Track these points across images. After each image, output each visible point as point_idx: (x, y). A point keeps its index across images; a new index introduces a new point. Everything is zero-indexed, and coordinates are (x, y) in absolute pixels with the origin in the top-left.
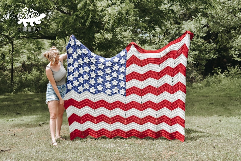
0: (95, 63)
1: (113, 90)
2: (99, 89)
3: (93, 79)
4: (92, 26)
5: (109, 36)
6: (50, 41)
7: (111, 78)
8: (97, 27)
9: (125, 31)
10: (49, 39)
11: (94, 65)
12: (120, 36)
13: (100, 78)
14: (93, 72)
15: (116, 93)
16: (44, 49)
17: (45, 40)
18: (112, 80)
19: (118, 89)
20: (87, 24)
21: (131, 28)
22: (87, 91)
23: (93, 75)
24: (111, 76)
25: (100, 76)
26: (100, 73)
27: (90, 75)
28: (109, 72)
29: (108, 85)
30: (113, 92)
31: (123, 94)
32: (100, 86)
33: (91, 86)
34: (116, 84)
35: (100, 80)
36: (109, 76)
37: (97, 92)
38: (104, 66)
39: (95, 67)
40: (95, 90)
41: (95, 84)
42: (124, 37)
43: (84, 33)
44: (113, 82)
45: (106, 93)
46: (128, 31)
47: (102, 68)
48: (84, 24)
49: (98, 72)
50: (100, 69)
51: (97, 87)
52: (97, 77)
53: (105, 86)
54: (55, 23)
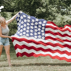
0: (29, 22)
1: (38, 36)
2: (31, 35)
3: (28, 30)
4: (34, 5)
5: (44, 10)
6: (11, 13)
7: (37, 31)
8: (38, 5)
9: (53, 7)
10: (11, 12)
11: (29, 23)
12: (50, 10)
13: (32, 30)
14: (28, 27)
15: (40, 38)
16: (7, 17)
17: (8, 12)
18: (38, 32)
19: (41, 36)
20: (32, 3)
21: (57, 6)
22: (24, 35)
23: (28, 28)
24: (37, 30)
25: (32, 29)
26: (32, 27)
27: (27, 28)
28: (36, 28)
29: (36, 34)
30: (38, 37)
31: (44, 39)
32: (32, 33)
33: (27, 33)
34: (40, 34)
35: (32, 31)
36: (36, 29)
37: (30, 36)
38: (34, 24)
39: (29, 24)
40: (29, 35)
41: (29, 32)
42: (53, 11)
43: (30, 8)
44: (38, 33)
45: (35, 37)
46: (55, 8)
47: (33, 25)
48: (30, 3)
49: (31, 27)
50: (32, 25)
51: (30, 34)
52: (30, 29)
53: (34, 34)
54: (14, 3)
